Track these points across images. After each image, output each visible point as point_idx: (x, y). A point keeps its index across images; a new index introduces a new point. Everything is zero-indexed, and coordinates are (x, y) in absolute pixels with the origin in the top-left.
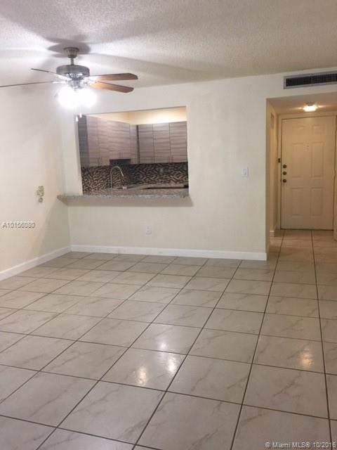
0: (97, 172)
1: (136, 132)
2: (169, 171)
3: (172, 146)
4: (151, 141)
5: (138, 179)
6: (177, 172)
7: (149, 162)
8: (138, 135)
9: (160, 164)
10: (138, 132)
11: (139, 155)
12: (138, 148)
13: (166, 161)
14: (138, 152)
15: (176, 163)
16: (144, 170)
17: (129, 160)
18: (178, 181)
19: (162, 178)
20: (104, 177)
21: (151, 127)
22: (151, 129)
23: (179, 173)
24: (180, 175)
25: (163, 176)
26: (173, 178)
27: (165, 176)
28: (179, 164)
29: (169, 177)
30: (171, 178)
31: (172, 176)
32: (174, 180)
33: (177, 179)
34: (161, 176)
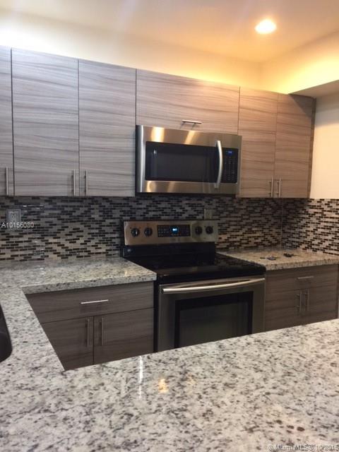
18: (72, 252)
19: (13, 247)
23: (77, 230)
24: (81, 234)
25: (20, 239)
26: (55, 243)
27: (26, 238)
28: (78, 201)
29: (44, 244)
30: (50, 246)
31: (51, 240)
32: (59, 249)
33: (71, 246)
34: (11, 240)
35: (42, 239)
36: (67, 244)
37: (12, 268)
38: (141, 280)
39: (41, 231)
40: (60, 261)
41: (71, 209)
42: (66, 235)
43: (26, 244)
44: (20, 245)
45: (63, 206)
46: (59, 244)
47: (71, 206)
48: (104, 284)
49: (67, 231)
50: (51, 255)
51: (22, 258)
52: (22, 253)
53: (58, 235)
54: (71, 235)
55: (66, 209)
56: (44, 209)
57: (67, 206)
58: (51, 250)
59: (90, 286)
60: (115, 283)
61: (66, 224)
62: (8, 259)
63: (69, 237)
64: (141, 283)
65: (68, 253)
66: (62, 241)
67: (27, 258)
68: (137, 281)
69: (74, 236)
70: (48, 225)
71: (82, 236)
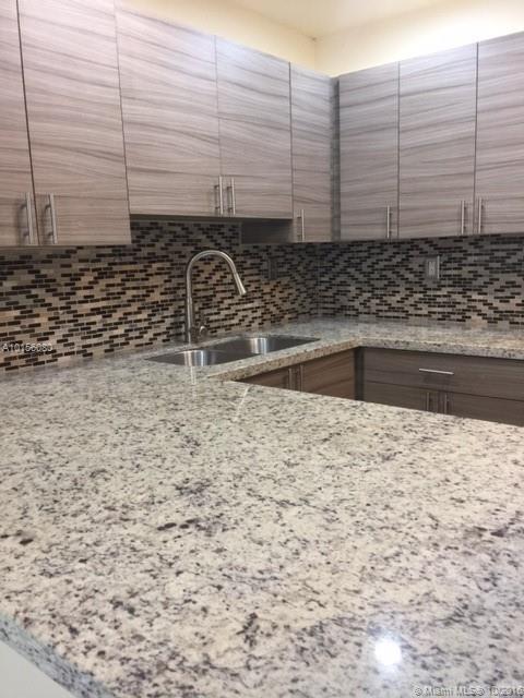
0: (102, 274)
1: (327, 107)
2: (465, 272)
3: (483, 157)
4: (388, 141)
5: (343, 300)
6: (504, 278)
7: (377, 233)
8: (337, 122)
9: (427, 241)
10: (337, 108)
11: (336, 205)
12: (336, 179)
13: (450, 229)
14: (336, 192)
15: (498, 238)
16: (364, 267)
17: (282, 224)
18: (503, 315)
19: (431, 301)
20: (156, 297)
21: (394, 76)
22: (393, 89)
23: (513, 284)
24: (517, 290)
25: (438, 293)
26: (480, 301)
27: (444, 291)
28: (515, 243)
29: (465, 300)
30: (473, 304)
31: (475, 296)
32: (485, 309)
33: (502, 307)
34: (429, 293)
35: (463, 293)
36: (497, 304)
37: (428, 326)
38: (506, 355)
39: (463, 285)
40: (486, 327)
41: (504, 254)
42: (496, 290)
43: (445, 299)
44: (438, 300)
45: (493, 250)
46: (485, 303)
47: (503, 250)
48: (451, 352)
49: (497, 285)
50: (474, 316)
51: (440, 316)
52: (440, 310)
53: (484, 290)
54: (503, 291)
55: (496, 254)
56: (467, 254)
57: (497, 250)
58: (474, 309)
59: (434, 351)
60: (467, 353)
61: (496, 276)
62: (425, 316)
63: (500, 294)
64: (506, 359)
65: (497, 316)
66: (490, 299)
67: (445, 317)
68: (499, 356)
69: (507, 293)
70: (471, 276)
71: (519, 294)
